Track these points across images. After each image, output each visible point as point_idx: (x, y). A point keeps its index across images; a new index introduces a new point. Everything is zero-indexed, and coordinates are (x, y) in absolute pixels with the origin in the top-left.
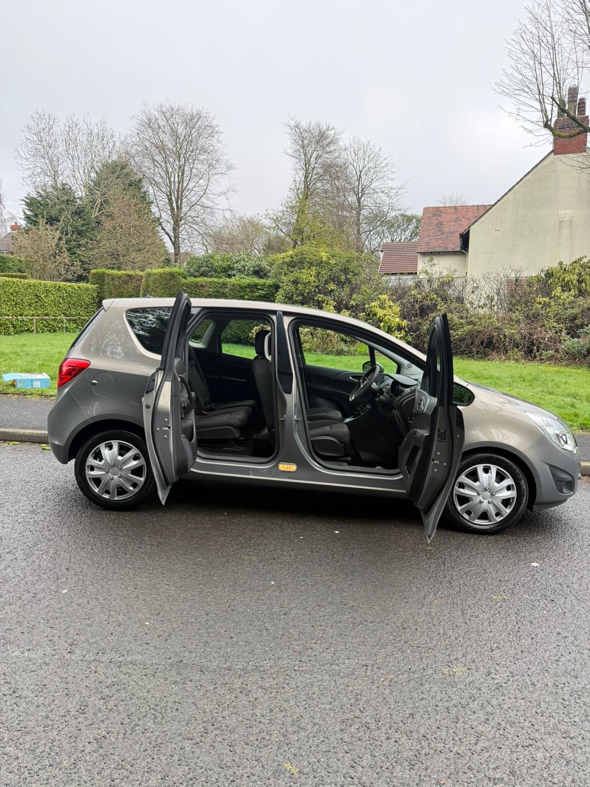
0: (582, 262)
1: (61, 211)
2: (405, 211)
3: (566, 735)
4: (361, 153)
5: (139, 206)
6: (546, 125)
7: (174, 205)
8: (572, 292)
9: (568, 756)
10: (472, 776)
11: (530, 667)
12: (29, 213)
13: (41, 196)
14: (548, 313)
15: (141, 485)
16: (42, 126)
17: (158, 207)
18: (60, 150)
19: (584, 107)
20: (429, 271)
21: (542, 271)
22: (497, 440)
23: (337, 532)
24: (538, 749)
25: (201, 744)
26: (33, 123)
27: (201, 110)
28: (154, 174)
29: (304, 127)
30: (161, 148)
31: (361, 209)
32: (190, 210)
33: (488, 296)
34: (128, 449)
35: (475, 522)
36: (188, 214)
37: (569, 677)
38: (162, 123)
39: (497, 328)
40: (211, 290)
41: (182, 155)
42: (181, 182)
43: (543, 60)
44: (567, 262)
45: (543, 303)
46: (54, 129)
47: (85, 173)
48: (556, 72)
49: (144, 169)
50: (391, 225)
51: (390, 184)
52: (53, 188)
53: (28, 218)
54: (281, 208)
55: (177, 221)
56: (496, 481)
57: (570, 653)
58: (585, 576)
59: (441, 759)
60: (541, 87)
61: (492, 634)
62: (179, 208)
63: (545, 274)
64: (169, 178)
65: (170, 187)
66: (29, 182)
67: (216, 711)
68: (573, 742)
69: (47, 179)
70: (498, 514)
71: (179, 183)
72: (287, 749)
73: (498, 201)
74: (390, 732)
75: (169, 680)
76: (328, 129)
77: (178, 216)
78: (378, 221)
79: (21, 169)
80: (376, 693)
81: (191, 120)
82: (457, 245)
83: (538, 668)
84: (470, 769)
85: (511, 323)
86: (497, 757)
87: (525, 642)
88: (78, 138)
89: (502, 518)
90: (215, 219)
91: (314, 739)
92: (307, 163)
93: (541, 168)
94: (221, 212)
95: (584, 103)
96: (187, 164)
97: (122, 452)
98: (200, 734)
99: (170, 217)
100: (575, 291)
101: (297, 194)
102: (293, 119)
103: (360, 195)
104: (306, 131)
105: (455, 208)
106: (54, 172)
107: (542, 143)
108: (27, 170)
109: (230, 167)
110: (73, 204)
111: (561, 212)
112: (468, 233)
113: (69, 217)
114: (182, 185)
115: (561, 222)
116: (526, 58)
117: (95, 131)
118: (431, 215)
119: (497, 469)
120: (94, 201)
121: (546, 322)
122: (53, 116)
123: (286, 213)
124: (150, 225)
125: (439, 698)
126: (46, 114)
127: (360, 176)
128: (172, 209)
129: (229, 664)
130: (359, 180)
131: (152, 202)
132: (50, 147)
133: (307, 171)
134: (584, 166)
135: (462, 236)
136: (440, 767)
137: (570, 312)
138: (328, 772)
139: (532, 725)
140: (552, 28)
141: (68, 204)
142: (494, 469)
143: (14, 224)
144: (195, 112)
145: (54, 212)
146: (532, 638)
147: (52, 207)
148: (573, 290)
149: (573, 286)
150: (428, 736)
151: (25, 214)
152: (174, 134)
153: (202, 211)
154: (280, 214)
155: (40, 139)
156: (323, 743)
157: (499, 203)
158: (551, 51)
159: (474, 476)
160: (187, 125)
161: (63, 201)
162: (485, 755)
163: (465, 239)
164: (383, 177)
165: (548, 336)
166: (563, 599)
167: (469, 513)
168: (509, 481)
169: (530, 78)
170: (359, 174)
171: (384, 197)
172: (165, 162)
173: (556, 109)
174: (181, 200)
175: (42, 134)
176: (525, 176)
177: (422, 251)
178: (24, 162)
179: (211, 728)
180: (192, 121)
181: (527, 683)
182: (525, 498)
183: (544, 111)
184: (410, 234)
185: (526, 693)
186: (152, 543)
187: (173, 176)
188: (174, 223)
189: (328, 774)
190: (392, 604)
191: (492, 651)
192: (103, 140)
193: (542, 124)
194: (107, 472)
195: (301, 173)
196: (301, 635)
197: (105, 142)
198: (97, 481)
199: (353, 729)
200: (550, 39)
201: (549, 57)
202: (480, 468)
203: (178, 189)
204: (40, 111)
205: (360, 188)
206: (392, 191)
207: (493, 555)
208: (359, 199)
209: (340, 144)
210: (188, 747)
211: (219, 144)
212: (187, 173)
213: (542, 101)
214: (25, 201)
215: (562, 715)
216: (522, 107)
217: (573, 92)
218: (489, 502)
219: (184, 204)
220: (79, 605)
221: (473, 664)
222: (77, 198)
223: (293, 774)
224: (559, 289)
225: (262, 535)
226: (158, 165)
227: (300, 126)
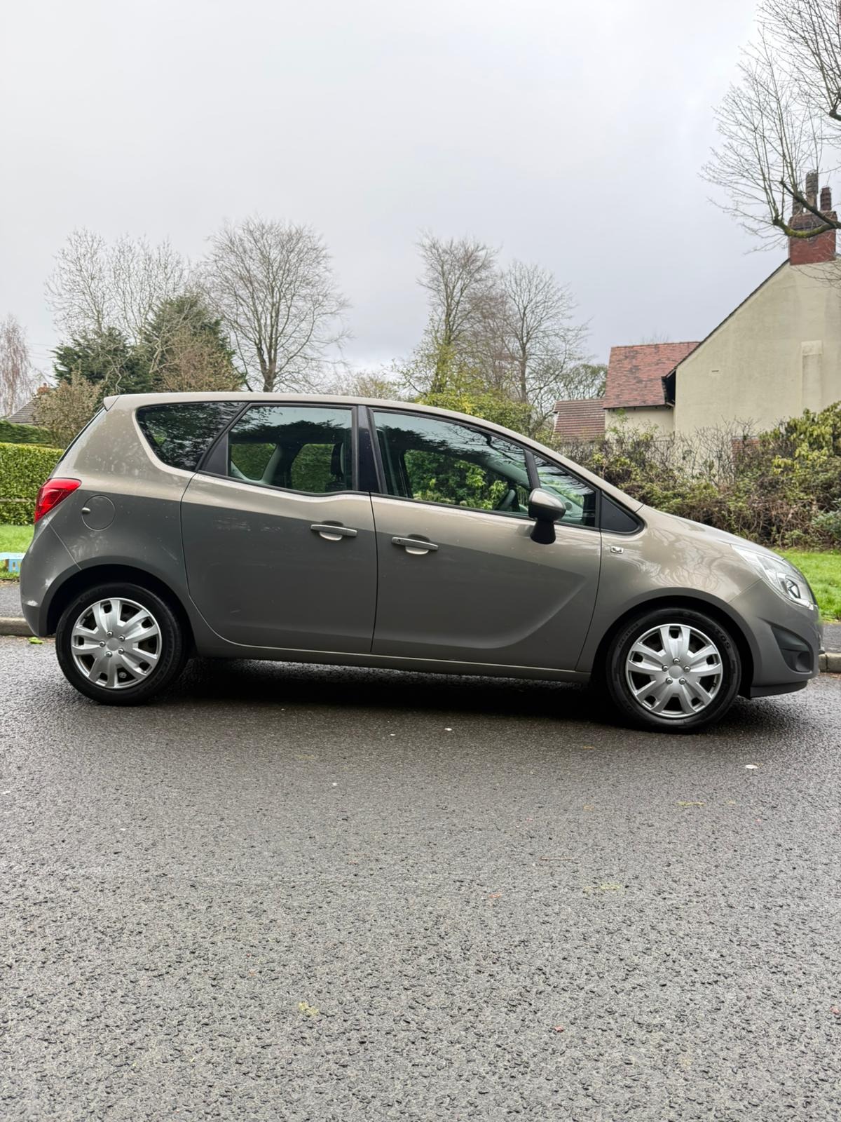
0: (837, 410)
1: (106, 365)
2: (589, 360)
3: (776, 970)
4: (524, 284)
5: (215, 356)
6: (777, 222)
7: (266, 357)
8: (825, 451)
9: (778, 996)
10: (611, 1021)
11: (728, 884)
12: (62, 368)
13: (79, 345)
14: (791, 479)
15: (153, 665)
16: (83, 251)
17: (243, 359)
18: (107, 282)
19: (829, 199)
20: (619, 428)
21: (781, 424)
22: (689, 585)
23: (449, 729)
24: (729, 987)
25: (166, 976)
26: (70, 247)
27: (302, 227)
28: (237, 315)
29: (444, 246)
30: (248, 280)
31: (527, 359)
32: (287, 363)
33: (705, 463)
34: (135, 611)
35: (660, 714)
36: (285, 369)
37: (790, 897)
38: (248, 245)
39: (717, 502)
40: (308, 458)
41: (276, 289)
42: (274, 325)
43: (767, 134)
44: (816, 409)
45: (783, 465)
46: (98, 255)
47: (140, 313)
48: (786, 151)
49: (224, 308)
50: (568, 379)
51: (566, 323)
52: (96, 333)
53: (60, 375)
54: (413, 358)
55: (269, 377)
56: (690, 649)
57: (794, 868)
58: (828, 780)
59: (563, 999)
60: (766, 170)
61: (671, 846)
62: (273, 361)
63: (786, 429)
64: (259, 321)
65: (260, 332)
66: (63, 327)
67: (202, 935)
68: (787, 978)
69: (88, 321)
70: (696, 701)
71: (272, 326)
72: (307, 984)
73: (715, 330)
74: (484, 963)
75: (137, 897)
76: (477, 249)
77: (271, 371)
78: (552, 375)
79: (53, 308)
80: (470, 915)
81: (289, 240)
82: (659, 395)
83: (740, 886)
84: (611, 1013)
85: (737, 493)
86: (658, 996)
87: (725, 856)
88: (131, 266)
89: (703, 707)
90: (322, 375)
91: (356, 971)
92: (449, 296)
93: (774, 283)
94: (330, 365)
95: (830, 194)
96: (283, 301)
97: (126, 615)
98: (168, 964)
99: (261, 374)
100: (829, 450)
101: (436, 337)
102: (427, 237)
103: (525, 339)
104: (447, 253)
105: (657, 346)
106: (98, 312)
107: (771, 246)
108: (60, 310)
109: (342, 305)
110: (122, 354)
111: (804, 344)
112: (674, 376)
113: (117, 372)
114: (277, 329)
115: (805, 357)
116: (743, 132)
117: (155, 257)
118: (622, 357)
119: (692, 631)
120: (153, 352)
121: (789, 493)
122: (98, 237)
123: (421, 364)
124: (231, 382)
125: (571, 922)
126: (89, 234)
127: (524, 314)
128: (263, 361)
129: (240, 879)
130: (523, 319)
131: (234, 353)
132: (92, 279)
133: (449, 306)
134: (833, 277)
135: (665, 380)
136: (559, 1010)
137: (822, 477)
138: (369, 1014)
139: (722, 956)
140: (776, 92)
141: (116, 355)
142: (686, 630)
143: (42, 386)
144: (294, 231)
145: (96, 367)
146: (735, 851)
147: (94, 359)
148: (826, 448)
149: (826, 442)
150: (547, 970)
151: (57, 370)
152: (266, 261)
153: (305, 365)
154: (413, 366)
155: (79, 268)
156: (370, 977)
157: (716, 333)
158: (777, 122)
159: (656, 642)
160: (283, 247)
161: (110, 351)
162: (638, 993)
163: (670, 383)
164: (556, 315)
165: (792, 511)
166: (790, 806)
167: (651, 700)
168: (710, 649)
169: (750, 158)
170: (523, 311)
171: (558, 341)
172: (253, 298)
173: (789, 199)
174: (276, 350)
175: (82, 262)
176: (751, 295)
177: (611, 406)
178: (56, 299)
179: (188, 955)
180: (289, 242)
181: (720, 904)
182: (736, 675)
183: (772, 203)
184: (596, 392)
185: (717, 916)
186: (160, 741)
187: (264, 317)
188: (266, 381)
189: (368, 1017)
190: (516, 809)
191: (669, 865)
192: (166, 268)
193: (771, 222)
194: (102, 646)
195: (441, 310)
196: (364, 845)
197: (169, 270)
198: (88, 659)
199: (423, 959)
200: (774, 105)
201: (775, 128)
202: (665, 629)
203: (271, 335)
204: (81, 232)
205: (525, 331)
206: (570, 333)
207: (687, 756)
208: (523, 347)
209: (495, 268)
210: (144, 980)
211: (327, 273)
212: (283, 312)
213: (767, 187)
214: (57, 353)
215: (773, 944)
216: (740, 199)
217: (813, 179)
218: (681, 682)
219: (279, 355)
220: (23, 808)
221: (636, 881)
222: (129, 347)
223: (309, 1016)
224: (805, 446)
225: (332, 732)
226: (243, 303)
227: (437, 245)
